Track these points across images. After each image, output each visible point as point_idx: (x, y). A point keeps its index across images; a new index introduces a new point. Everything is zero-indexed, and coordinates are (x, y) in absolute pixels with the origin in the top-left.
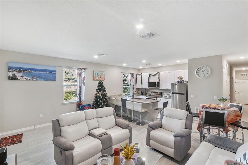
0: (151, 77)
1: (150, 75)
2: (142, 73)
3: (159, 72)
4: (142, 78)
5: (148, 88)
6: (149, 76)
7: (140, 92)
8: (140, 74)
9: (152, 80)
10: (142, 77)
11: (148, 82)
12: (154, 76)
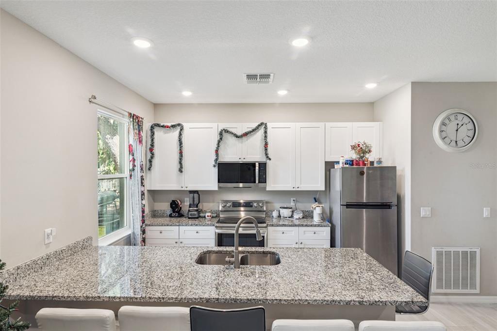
0: (229, 140)
1: (223, 133)
2: (185, 125)
3: (262, 124)
4: (181, 143)
5: (216, 189)
6: (217, 138)
7: (165, 207)
8: (173, 126)
9: (234, 153)
10: (183, 140)
11: (216, 160)
12: (244, 138)
